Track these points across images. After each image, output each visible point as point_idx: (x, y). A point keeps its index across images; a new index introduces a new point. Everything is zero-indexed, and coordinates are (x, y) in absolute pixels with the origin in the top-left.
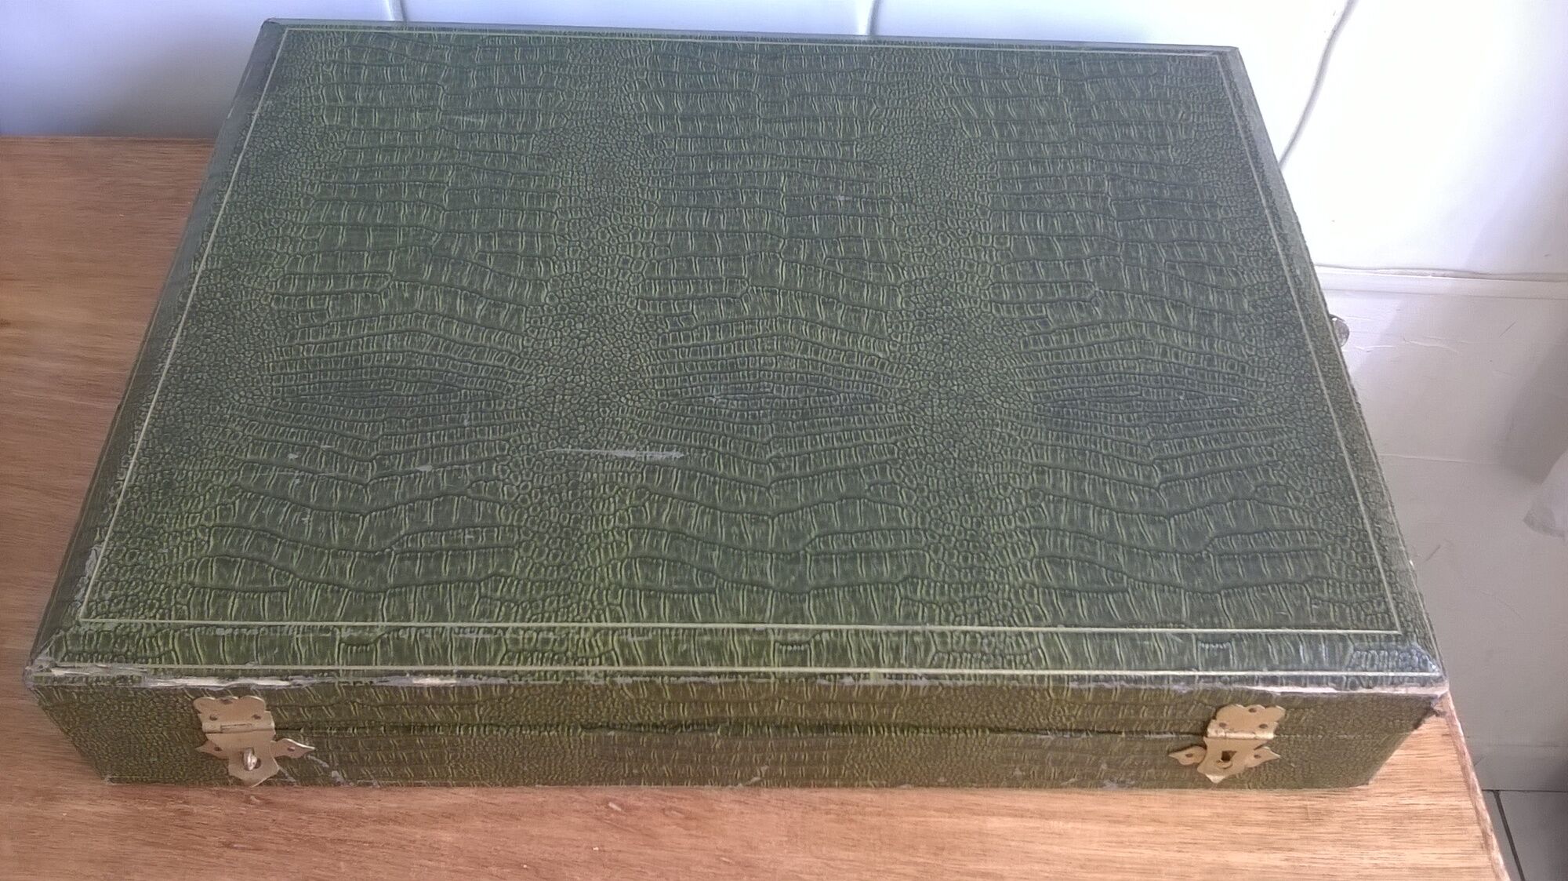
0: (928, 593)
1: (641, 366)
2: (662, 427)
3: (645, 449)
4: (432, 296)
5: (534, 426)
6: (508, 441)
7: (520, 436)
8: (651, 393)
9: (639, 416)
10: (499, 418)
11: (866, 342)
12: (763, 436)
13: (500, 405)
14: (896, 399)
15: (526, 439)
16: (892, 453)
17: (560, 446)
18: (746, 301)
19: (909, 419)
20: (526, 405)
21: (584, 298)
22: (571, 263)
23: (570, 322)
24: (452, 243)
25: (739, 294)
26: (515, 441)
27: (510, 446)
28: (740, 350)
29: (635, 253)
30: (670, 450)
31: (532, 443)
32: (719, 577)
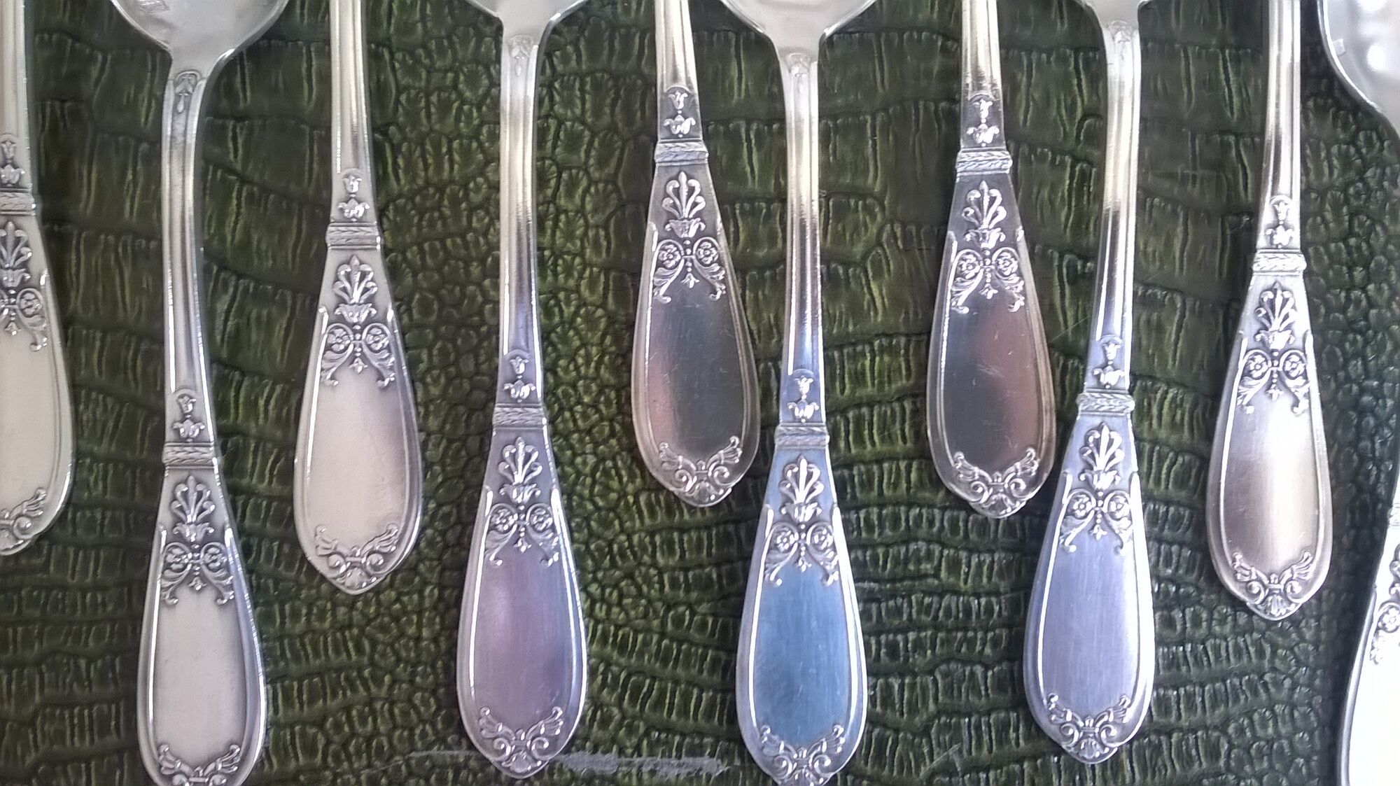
1: (623, 495)
2: (676, 682)
3: (638, 749)
4: (106, 266)
5: (379, 682)
6: (320, 725)
7: (347, 709)
8: (647, 580)
9: (622, 648)
10: (296, 658)
11: (1175, 405)
12: (913, 710)
13: (295, 615)
15: (363, 722)
16: (1213, 753)
17: (441, 740)
18: (878, 274)
19: (1261, 653)
20: (356, 616)
21: (475, 270)
22: (437, 147)
23: (444, 353)
24: (139, 88)
25: (859, 249)
26: (338, 726)
27: (328, 743)
28: (860, 440)
29: (597, 113)
30: (696, 751)
31: (376, 733)
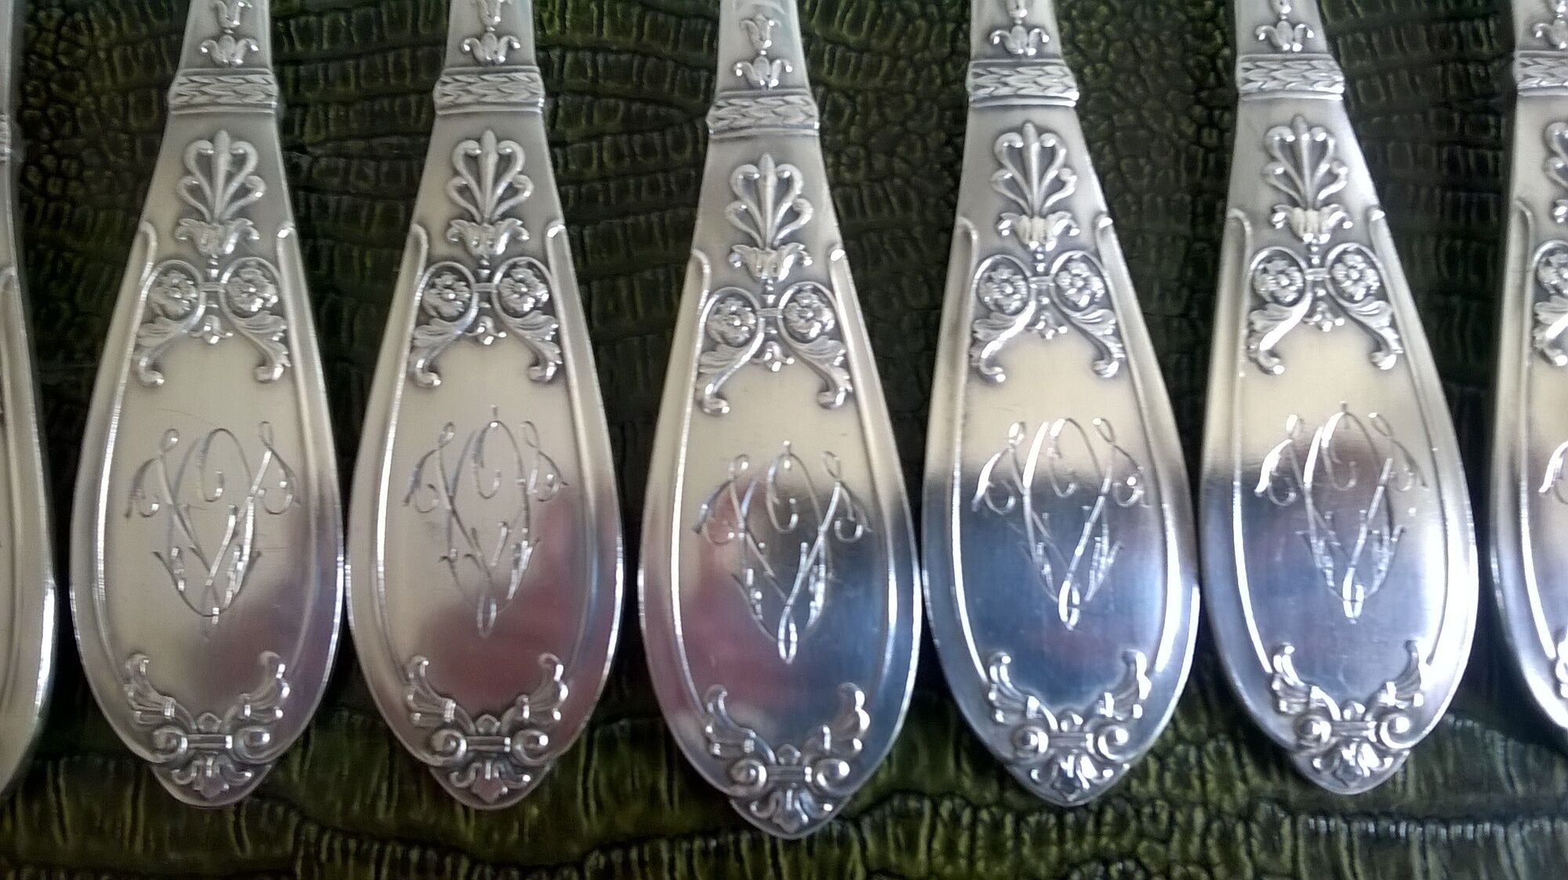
0: (950, 850)
14: (869, 134)
32: (305, 818)
